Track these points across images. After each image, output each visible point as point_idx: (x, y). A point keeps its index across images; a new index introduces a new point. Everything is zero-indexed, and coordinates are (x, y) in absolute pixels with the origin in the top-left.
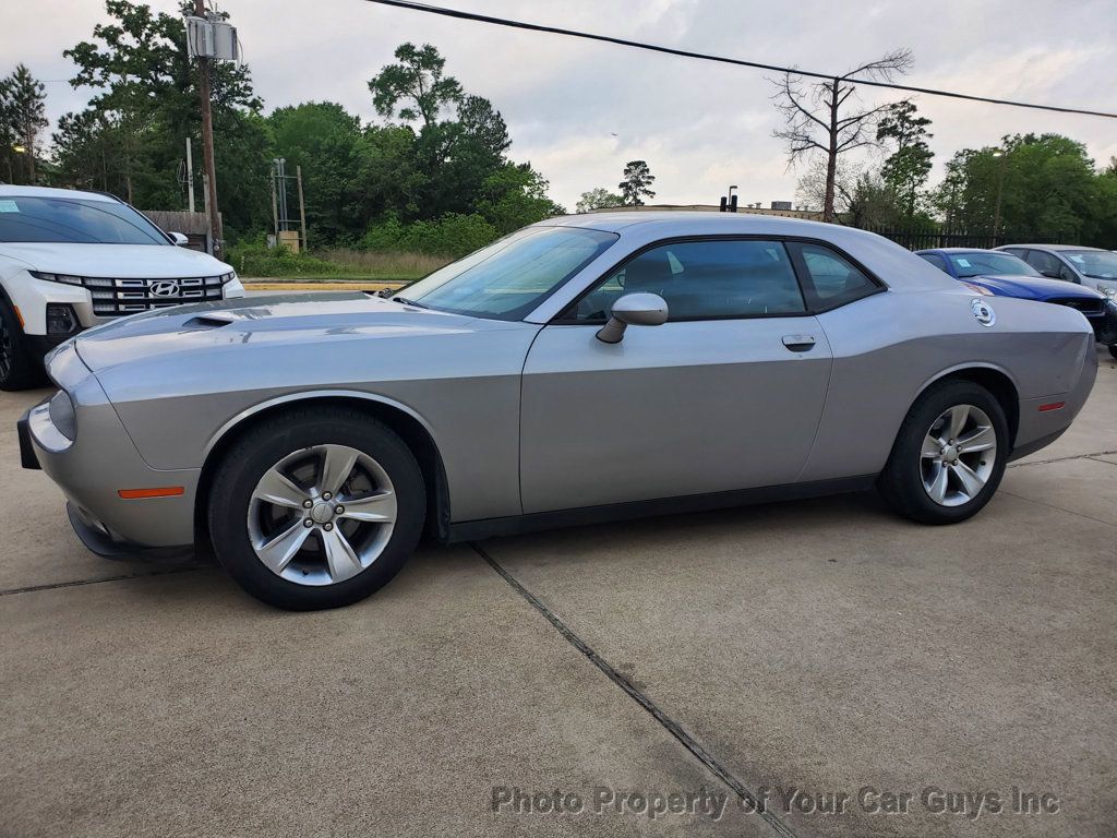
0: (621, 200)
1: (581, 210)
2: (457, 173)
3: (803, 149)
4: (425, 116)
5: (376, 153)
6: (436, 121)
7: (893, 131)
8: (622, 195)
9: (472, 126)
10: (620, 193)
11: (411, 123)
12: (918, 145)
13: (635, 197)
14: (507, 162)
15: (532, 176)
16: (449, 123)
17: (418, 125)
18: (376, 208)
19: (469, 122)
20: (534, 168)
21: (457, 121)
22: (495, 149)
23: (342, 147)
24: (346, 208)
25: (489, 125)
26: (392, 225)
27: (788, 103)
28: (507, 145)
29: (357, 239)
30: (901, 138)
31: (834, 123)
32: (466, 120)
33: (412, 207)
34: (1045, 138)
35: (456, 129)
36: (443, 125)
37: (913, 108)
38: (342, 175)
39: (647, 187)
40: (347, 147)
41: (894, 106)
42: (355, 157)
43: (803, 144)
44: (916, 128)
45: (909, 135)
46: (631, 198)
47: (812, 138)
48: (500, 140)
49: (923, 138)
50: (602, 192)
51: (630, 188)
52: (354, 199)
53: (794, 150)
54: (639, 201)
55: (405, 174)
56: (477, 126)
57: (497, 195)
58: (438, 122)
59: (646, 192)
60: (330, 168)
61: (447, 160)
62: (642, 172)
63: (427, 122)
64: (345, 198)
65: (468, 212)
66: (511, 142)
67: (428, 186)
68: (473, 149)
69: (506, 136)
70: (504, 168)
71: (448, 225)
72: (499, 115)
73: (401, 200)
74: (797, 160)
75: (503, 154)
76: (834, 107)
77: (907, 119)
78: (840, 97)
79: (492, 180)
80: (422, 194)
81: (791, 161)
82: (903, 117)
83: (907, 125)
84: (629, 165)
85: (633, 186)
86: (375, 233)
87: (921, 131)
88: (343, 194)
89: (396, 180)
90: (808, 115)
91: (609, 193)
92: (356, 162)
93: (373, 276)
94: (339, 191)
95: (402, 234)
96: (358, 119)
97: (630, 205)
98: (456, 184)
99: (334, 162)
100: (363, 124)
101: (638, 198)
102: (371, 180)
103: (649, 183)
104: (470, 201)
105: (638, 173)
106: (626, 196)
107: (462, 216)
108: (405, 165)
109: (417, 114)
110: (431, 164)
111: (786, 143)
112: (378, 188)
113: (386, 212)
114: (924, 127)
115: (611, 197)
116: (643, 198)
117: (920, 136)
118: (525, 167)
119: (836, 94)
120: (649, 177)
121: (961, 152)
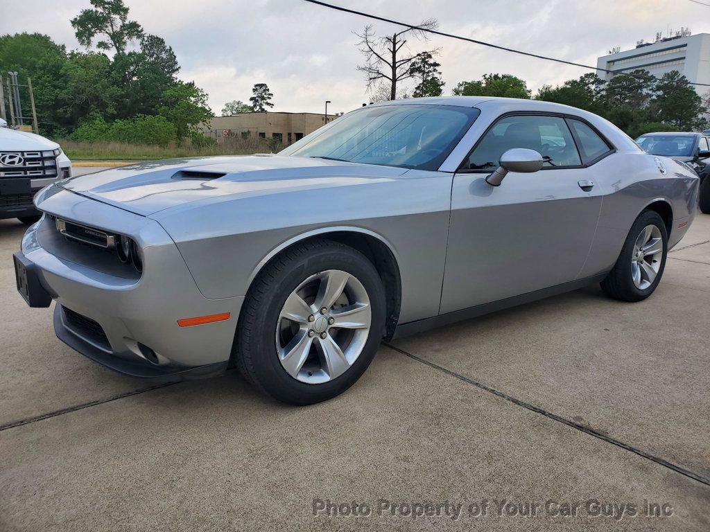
0: (252, 109)
1: (225, 115)
2: (143, 88)
3: (375, 78)
4: (116, 47)
5: (81, 72)
6: (125, 51)
7: (419, 70)
8: (252, 105)
9: (152, 56)
10: (251, 104)
11: (106, 52)
12: (433, 78)
13: (261, 107)
14: (178, 80)
15: (197, 91)
16: (135, 53)
17: (111, 54)
18: (83, 110)
19: (149, 53)
20: (197, 85)
21: (141, 52)
22: (168, 72)
23: (54, 66)
24: (61, 110)
25: (164, 55)
26: (99, 123)
27: (367, 49)
28: (177, 69)
29: (70, 132)
30: (423, 74)
31: (394, 62)
32: (147, 52)
33: (111, 110)
34: (504, 77)
35: (140, 58)
36: (130, 54)
37: (430, 56)
38: (55, 87)
39: (269, 101)
40: (58, 67)
41: (419, 55)
42: (64, 74)
43: (376, 75)
44: (432, 69)
45: (428, 72)
46: (258, 107)
47: (381, 71)
48: (172, 66)
49: (436, 75)
50: (238, 103)
51: (257, 101)
52: (66, 104)
53: (371, 79)
54: (264, 110)
55: (104, 87)
56: (155, 56)
57: (171, 104)
58: (127, 52)
59: (268, 104)
60: (45, 81)
61: (135, 79)
62: (265, 90)
63: (118, 52)
64: (58, 103)
65: (154, 114)
66: (180, 68)
67: (122, 96)
68: (155, 71)
69: (176, 63)
70: (176, 84)
71: (140, 123)
72: (171, 49)
73: (103, 106)
74: (372, 85)
75: (174, 75)
76: (394, 52)
77: (426, 62)
78: (397, 46)
79: (168, 93)
80: (117, 101)
81: (368, 85)
82: (424, 61)
83: (426, 66)
84: (256, 86)
85: (259, 100)
86: (84, 128)
87: (435, 70)
88: (57, 100)
89: (97, 91)
90: (379, 56)
91: (244, 104)
92: (66, 78)
93: (94, 157)
94: (54, 98)
95: (106, 129)
96: (63, 47)
97: (258, 112)
98: (142, 95)
99: (48, 77)
100: (68, 51)
101: (263, 107)
102: (79, 92)
103: (270, 98)
104: (153, 106)
105: (262, 92)
106: (255, 106)
107: (149, 117)
108: (104, 81)
109: (110, 46)
110: (123, 81)
111: (365, 74)
112: (84, 97)
113: (92, 113)
114: (436, 68)
115: (245, 107)
116: (266, 107)
117: (434, 73)
118: (191, 85)
119: (395, 44)
120: (270, 94)
121: (461, 83)
